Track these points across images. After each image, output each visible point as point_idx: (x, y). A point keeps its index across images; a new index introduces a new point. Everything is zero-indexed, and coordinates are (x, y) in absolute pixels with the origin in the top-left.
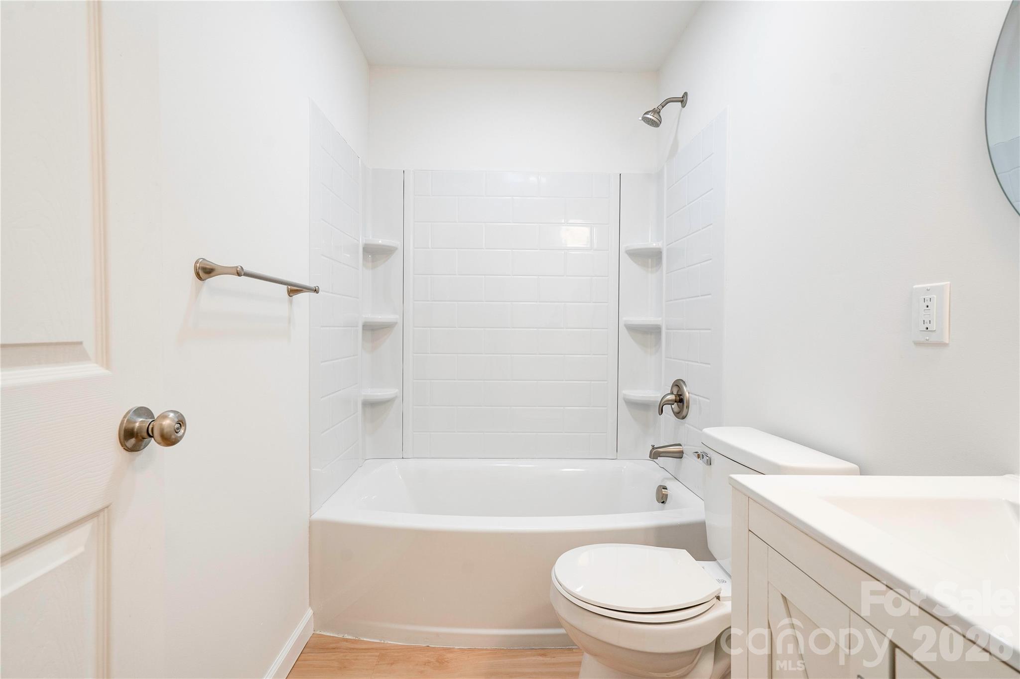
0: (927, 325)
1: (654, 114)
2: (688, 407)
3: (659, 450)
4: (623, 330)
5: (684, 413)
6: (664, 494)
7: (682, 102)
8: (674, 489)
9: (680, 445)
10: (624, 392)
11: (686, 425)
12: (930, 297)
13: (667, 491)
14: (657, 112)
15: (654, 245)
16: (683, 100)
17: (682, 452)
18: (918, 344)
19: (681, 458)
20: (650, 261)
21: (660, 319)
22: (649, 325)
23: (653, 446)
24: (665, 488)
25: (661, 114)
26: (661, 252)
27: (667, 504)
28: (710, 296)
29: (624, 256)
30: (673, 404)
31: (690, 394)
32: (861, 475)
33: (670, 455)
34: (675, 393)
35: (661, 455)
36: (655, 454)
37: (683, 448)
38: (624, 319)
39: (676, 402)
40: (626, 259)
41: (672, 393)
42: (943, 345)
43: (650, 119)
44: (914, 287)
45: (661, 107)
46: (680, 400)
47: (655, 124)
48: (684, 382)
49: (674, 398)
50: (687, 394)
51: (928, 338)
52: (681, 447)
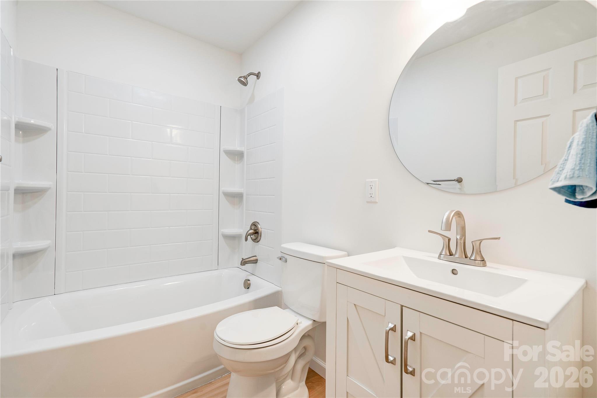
0: (371, 195)
1: (245, 79)
2: (261, 236)
3: (246, 260)
4: (222, 195)
5: (258, 239)
6: (249, 284)
7: (257, 76)
8: (253, 280)
9: (256, 256)
10: (222, 230)
11: (259, 245)
12: (372, 184)
13: (250, 282)
14: (245, 78)
15: (239, 149)
16: (258, 75)
17: (257, 260)
18: (368, 202)
19: (257, 263)
20: (236, 157)
21: (243, 189)
22: (235, 192)
23: (243, 259)
24: (249, 280)
25: (248, 79)
26: (243, 153)
27: (250, 289)
28: (274, 179)
29: (222, 153)
30: (253, 235)
31: (262, 229)
32: (348, 256)
33: (251, 262)
34: (253, 229)
35: (247, 263)
36: (244, 262)
37: (258, 257)
38: (223, 189)
39: (254, 234)
40: (224, 156)
41: (251, 229)
42: (376, 203)
43: (243, 81)
44: (367, 180)
45: (247, 76)
46: (256, 233)
47: (245, 84)
48: (258, 223)
49: (253, 231)
50: (260, 229)
51: (371, 200)
52: (256, 257)
